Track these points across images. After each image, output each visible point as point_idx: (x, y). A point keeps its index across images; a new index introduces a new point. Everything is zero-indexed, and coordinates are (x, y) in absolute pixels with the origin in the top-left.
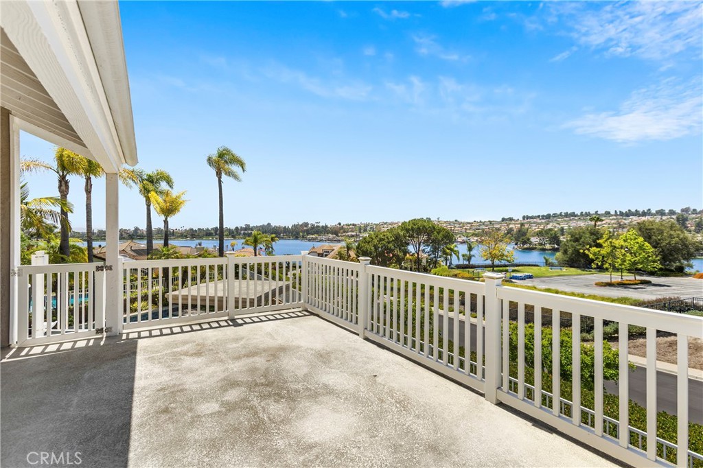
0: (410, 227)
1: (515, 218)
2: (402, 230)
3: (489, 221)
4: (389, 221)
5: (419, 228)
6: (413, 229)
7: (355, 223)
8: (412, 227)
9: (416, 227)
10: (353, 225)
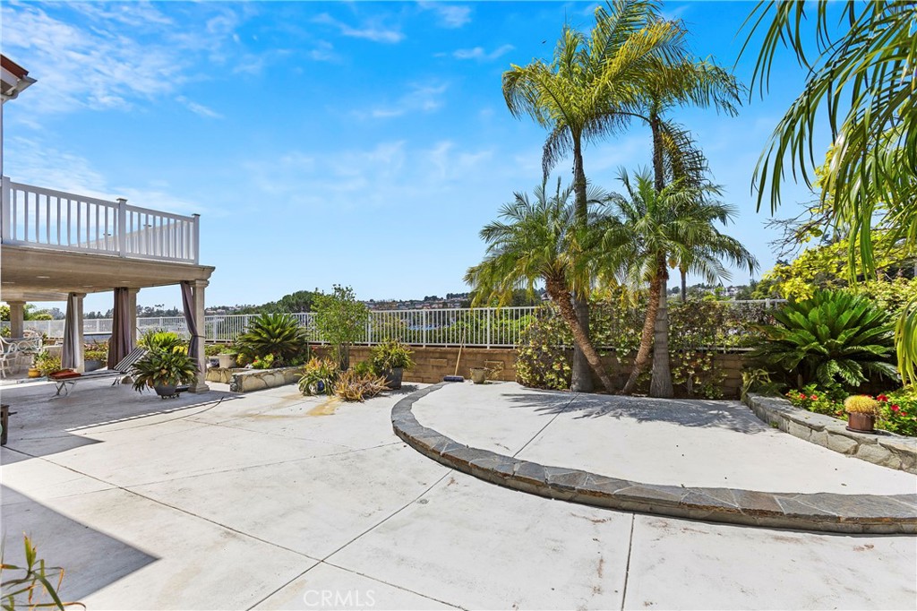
0: (294, 302)
6: (297, 304)
7: (226, 306)
9: (302, 300)
10: (224, 308)
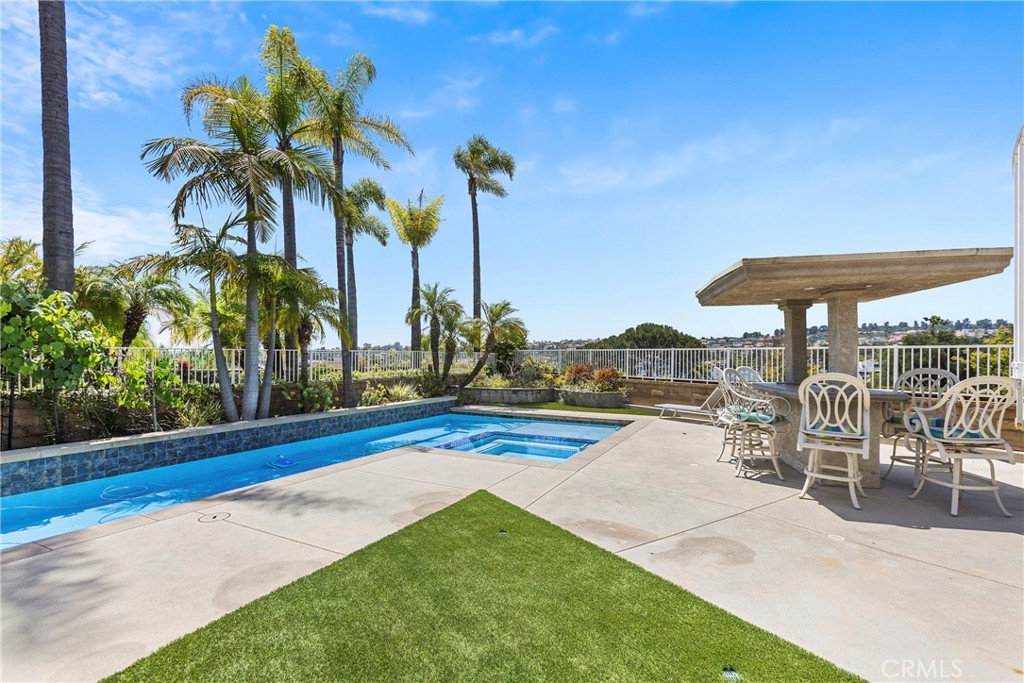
0: (640, 336)
1: (764, 333)
2: (627, 340)
3: (725, 338)
4: (575, 339)
5: (654, 337)
8: (643, 336)
